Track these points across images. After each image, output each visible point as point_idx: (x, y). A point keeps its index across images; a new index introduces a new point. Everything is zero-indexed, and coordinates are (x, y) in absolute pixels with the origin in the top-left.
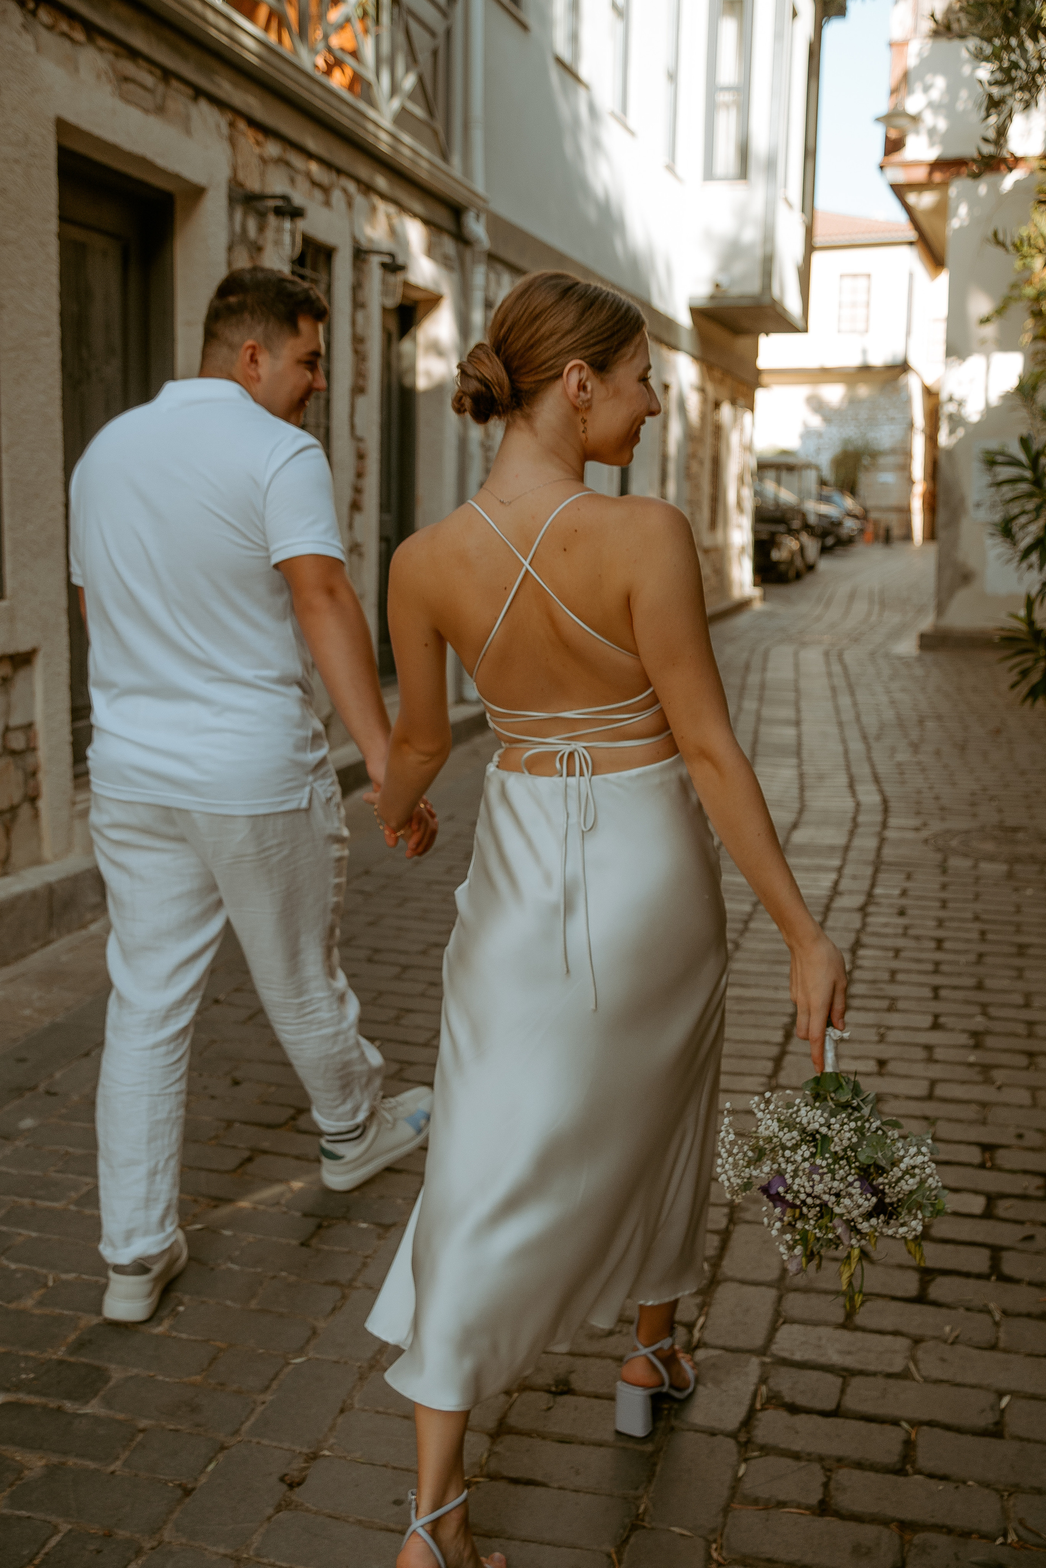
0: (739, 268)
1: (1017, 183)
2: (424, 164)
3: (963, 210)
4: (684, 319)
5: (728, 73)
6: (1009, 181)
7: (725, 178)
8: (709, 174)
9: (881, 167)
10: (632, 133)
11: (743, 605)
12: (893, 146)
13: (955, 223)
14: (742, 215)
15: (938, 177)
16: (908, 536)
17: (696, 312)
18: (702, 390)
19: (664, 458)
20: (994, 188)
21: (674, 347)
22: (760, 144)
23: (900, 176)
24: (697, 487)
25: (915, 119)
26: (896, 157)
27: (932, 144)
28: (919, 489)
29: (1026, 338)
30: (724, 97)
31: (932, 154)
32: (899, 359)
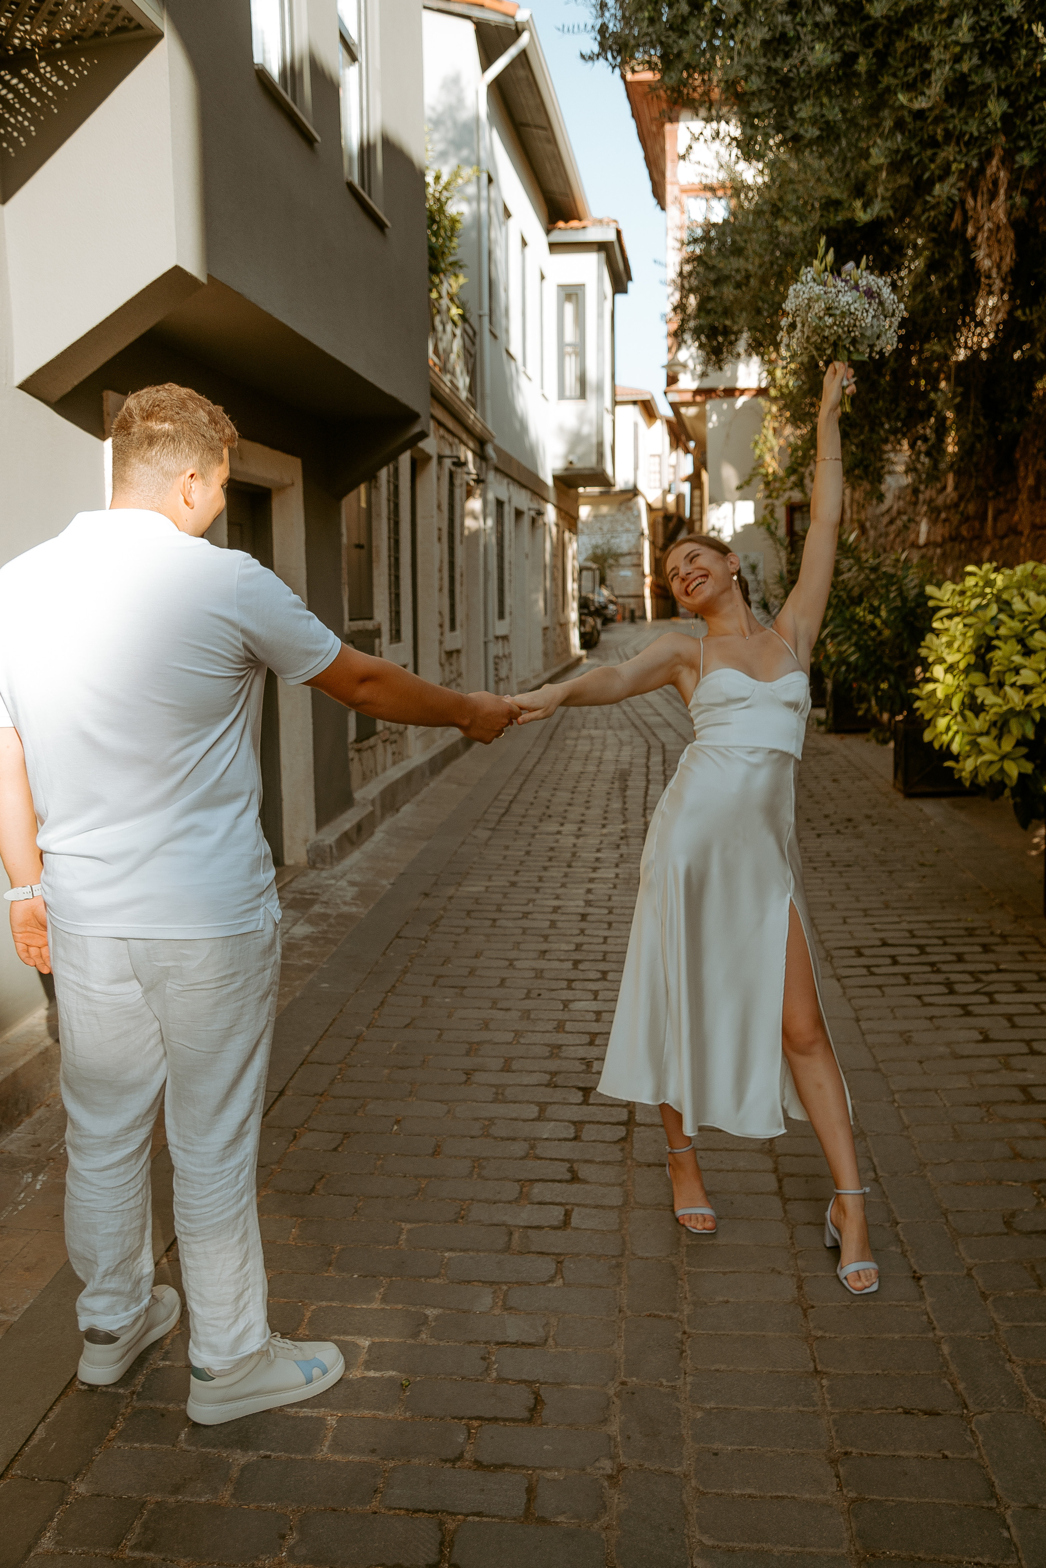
0: (580, 450)
1: (744, 403)
2: (479, 425)
3: (714, 418)
4: (550, 482)
5: (570, 335)
6: (740, 401)
7: (571, 398)
8: (562, 396)
9: (665, 393)
10: (530, 379)
11: (580, 659)
12: (672, 380)
13: (710, 425)
14: (582, 418)
15: (699, 399)
16: (644, 617)
17: (556, 478)
18: (557, 525)
19: (545, 566)
20: (732, 405)
21: (547, 501)
22: (592, 376)
23: (675, 398)
24: (557, 585)
25: (684, 366)
26: (674, 387)
27: (694, 380)
28: (648, 580)
29: (760, 495)
30: (569, 349)
31: (694, 385)
32: (630, 486)
